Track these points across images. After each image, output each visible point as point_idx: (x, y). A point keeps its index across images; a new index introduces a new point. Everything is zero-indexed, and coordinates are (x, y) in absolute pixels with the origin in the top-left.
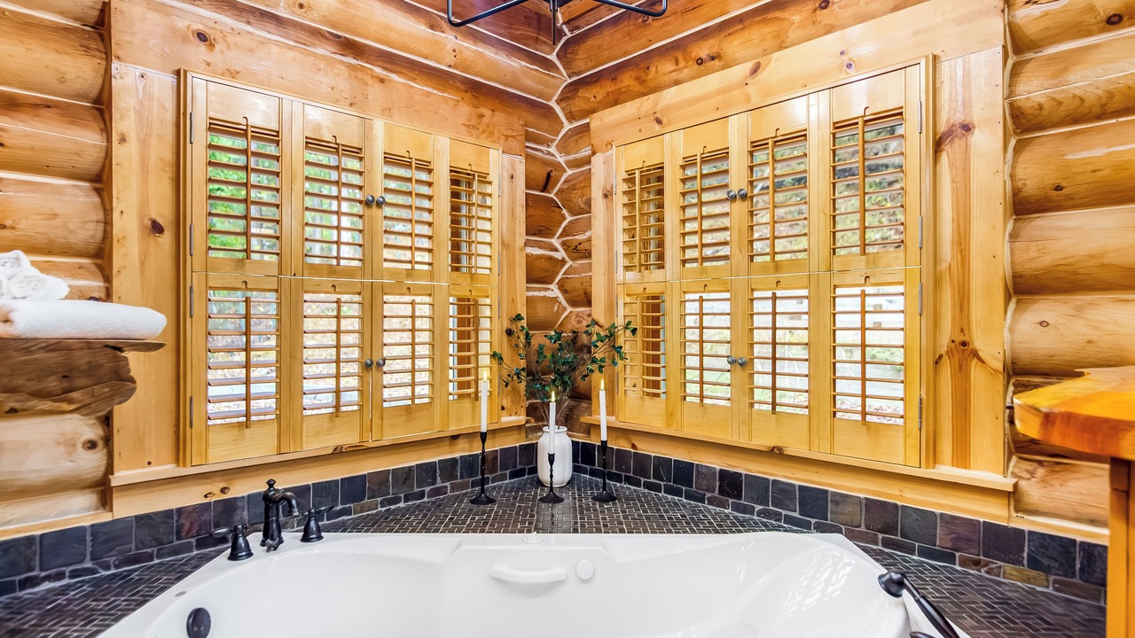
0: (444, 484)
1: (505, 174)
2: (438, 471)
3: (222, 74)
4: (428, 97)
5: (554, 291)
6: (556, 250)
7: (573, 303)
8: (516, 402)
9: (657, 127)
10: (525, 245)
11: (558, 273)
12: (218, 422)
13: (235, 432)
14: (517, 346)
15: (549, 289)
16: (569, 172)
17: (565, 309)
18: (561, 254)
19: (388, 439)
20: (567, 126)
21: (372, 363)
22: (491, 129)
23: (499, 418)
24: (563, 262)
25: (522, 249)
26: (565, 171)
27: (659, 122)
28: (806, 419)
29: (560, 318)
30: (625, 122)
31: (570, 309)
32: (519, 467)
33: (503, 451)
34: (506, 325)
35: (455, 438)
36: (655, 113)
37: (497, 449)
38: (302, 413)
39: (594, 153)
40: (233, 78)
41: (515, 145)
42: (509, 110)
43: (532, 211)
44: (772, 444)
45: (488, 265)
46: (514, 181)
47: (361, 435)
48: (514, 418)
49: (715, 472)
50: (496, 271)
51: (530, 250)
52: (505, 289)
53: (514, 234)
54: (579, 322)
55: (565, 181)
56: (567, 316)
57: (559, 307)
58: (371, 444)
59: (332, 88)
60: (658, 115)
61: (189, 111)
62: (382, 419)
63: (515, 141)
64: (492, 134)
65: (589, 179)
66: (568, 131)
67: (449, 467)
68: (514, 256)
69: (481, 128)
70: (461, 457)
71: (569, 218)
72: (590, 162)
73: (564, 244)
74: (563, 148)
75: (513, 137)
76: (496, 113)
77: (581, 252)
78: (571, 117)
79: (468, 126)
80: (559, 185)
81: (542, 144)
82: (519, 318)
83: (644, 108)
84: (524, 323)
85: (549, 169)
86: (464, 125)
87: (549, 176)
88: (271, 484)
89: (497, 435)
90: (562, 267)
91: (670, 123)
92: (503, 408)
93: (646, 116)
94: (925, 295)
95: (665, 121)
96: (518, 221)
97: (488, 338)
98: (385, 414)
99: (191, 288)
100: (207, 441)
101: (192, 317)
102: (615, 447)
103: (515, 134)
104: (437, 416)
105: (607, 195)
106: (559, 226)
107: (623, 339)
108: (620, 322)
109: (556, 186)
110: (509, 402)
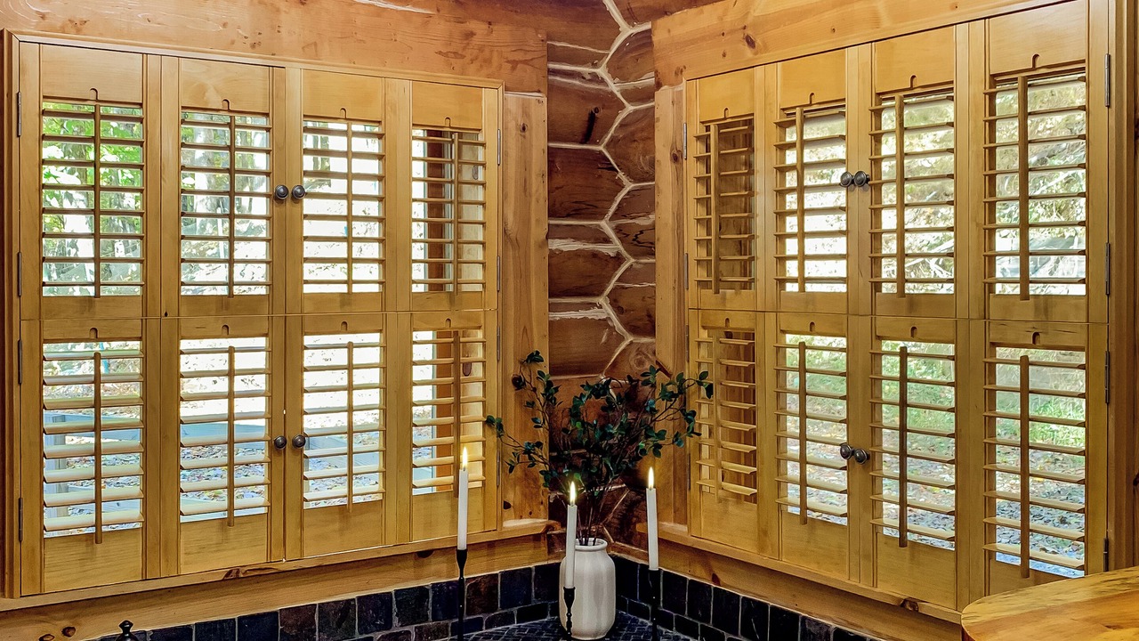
0: (406, 629)
1: (512, 125)
2: (395, 607)
3: (63, 30)
4: (379, 15)
5: (603, 309)
6: (607, 240)
7: (634, 330)
8: (529, 496)
9: (748, 52)
10: (547, 238)
11: (609, 279)
12: (56, 534)
13: (82, 548)
14: (531, 404)
15: (594, 305)
16: (630, 108)
17: (621, 338)
18: (615, 247)
19: (311, 557)
20: (627, 31)
21: (285, 442)
22: (487, 52)
23: (500, 520)
24: (618, 259)
25: (544, 244)
26: (622, 107)
27: (750, 42)
28: (952, 556)
29: (613, 353)
30: (703, 39)
31: (630, 338)
32: (534, 602)
33: (508, 576)
34: (512, 371)
35: (424, 554)
36: (745, 28)
37: (498, 572)
38: (178, 519)
39: (659, 85)
40: (78, 31)
41: (526, 73)
42: (518, 17)
43: (559, 180)
44: (903, 595)
45: (480, 277)
46: (527, 133)
47: (269, 552)
48: (526, 522)
49: (828, 634)
50: (493, 285)
51: (556, 244)
52: (511, 313)
53: (525, 222)
54: (640, 363)
55: (622, 125)
56: (624, 350)
57: (609, 335)
58: (284, 566)
59: (225, 25)
60: (749, 32)
61: (15, 91)
62: (302, 528)
63: (528, 68)
64: (488, 61)
65: (651, 126)
66: (626, 40)
67: (412, 602)
68: (527, 256)
69: (469, 54)
70: (434, 586)
71: (629, 186)
72: (654, 97)
73: (618, 230)
74: (617, 70)
75: (525, 62)
76: (495, 27)
77: (642, 244)
78: (631, 17)
79: (445, 55)
80: (612, 131)
81: (583, 63)
82: (534, 358)
83: (728, 19)
84: (545, 367)
85: (592, 107)
86: (440, 53)
87: (592, 118)
88: (126, 626)
89: (497, 550)
90: (616, 269)
91: (766, 48)
92: (507, 506)
93: (732, 32)
94: (1113, 373)
95: (758, 42)
96: (534, 199)
97: (480, 394)
98: (306, 519)
99: (19, 342)
100: (42, 560)
101: (20, 383)
102: (689, 578)
103: (529, 57)
104: (391, 520)
105: (676, 158)
106: (612, 201)
107: (697, 400)
108: (690, 372)
109: (606, 132)
110: (519, 496)
